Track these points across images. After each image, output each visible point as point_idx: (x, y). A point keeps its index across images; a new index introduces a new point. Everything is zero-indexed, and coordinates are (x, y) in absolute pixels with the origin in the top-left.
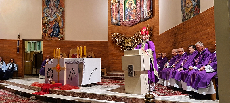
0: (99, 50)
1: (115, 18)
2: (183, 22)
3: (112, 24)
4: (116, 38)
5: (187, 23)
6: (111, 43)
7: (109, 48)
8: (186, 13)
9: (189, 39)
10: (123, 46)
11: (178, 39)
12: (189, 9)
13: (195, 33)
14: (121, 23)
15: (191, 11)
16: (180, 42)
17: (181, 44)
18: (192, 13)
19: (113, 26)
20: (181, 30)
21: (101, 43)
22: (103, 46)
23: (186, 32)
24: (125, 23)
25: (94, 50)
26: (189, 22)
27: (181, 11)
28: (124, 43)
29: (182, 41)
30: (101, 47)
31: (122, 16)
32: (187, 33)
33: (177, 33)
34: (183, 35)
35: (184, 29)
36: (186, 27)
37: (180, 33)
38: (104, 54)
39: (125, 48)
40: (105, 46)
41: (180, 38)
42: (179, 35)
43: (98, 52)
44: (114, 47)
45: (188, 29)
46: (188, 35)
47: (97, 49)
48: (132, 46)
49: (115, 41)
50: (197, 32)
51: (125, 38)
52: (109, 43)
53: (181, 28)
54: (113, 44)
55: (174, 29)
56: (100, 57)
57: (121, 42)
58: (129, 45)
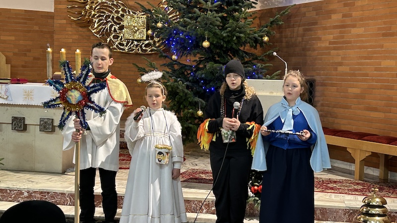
0: (22, 42)
4: (91, 8)
6: (64, 21)
7: (56, 36)
9: (360, 48)
10: (116, 37)
11: (320, 39)
13: (384, 35)
16: (328, 48)
17: (329, 54)
20: (335, 17)
21: (30, 16)
22: (36, 28)
23: (354, 26)
25: (4, 42)
28: (122, 28)
29: (335, 49)
30: (29, 31)
32: (354, 31)
33: (315, 23)
34: (340, 32)
35: (344, 16)
36: (354, 14)
37: (328, 23)
38: (38, 59)
39: (123, 45)
40: (42, 31)
41: (325, 38)
42: (325, 28)
43: (16, 51)
44: (76, 37)
45: (361, 20)
46: (358, 36)
47: (13, 38)
48: (147, 39)
49: (85, 15)
50: (392, 35)
51: (123, 10)
52: (59, 22)
53: (334, 11)
54: (74, 25)
55: (303, 10)
56: (23, 66)
57: (108, 22)
58: (137, 36)
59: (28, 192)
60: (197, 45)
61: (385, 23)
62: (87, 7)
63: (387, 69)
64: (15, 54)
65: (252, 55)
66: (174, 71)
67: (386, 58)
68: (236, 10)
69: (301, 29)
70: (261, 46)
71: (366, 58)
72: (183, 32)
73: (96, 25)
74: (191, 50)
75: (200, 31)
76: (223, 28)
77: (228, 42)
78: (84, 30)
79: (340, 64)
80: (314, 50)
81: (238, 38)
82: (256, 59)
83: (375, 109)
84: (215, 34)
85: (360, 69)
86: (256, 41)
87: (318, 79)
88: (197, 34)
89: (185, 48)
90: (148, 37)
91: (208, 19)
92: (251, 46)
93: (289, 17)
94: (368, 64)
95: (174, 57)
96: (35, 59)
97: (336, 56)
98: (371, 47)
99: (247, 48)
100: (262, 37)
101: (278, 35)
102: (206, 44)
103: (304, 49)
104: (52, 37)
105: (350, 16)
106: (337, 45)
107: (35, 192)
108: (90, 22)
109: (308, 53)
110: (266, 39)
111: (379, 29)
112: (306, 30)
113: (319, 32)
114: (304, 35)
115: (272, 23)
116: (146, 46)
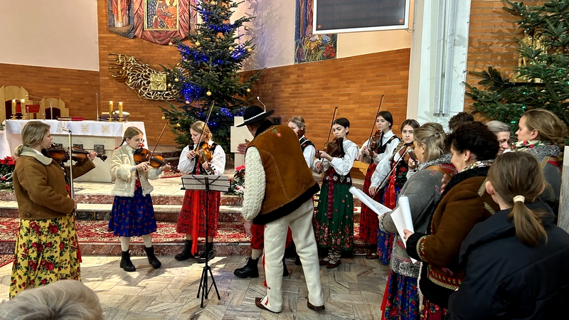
0: (76, 93)
1: (120, 18)
2: (297, 63)
3: (111, 32)
4: (126, 69)
5: (307, 68)
6: (107, 78)
7: (101, 89)
8: (305, 48)
9: (308, 97)
12: (313, 45)
13: (323, 89)
14: (138, 32)
15: (317, 49)
16: (288, 97)
17: (289, 101)
18: (320, 54)
19: (115, 35)
20: (292, 77)
21: (82, 74)
22: (87, 83)
23: (305, 83)
24: (148, 35)
25: (63, 92)
26: (312, 67)
27: (294, 43)
28: (149, 83)
29: (293, 97)
30: (82, 85)
31: (140, 17)
32: (304, 86)
33: (280, 81)
34: (296, 87)
35: (298, 76)
36: (304, 75)
37: (288, 81)
38: (89, 104)
39: (150, 94)
40: (91, 85)
41: (287, 91)
42: (286, 84)
43: (73, 98)
44: (117, 89)
45: (309, 79)
46: (307, 89)
47: (70, 90)
48: (167, 91)
49: (122, 74)
50: (328, 88)
51: (149, 70)
52: (103, 78)
53: (292, 73)
54: (114, 81)
55: (272, 72)
56: (78, 110)
57: (138, 79)
58: (160, 88)
59: (88, 196)
60: (203, 94)
61: (324, 81)
62: (124, 68)
63: (325, 110)
64: (71, 101)
65: (240, 101)
66: (188, 111)
67: (324, 103)
68: (229, 71)
69: (271, 84)
70: (246, 95)
71: (312, 103)
72: (193, 84)
73: (130, 81)
74: (199, 97)
75: (204, 83)
76: (220, 83)
77: (224, 92)
78: (122, 84)
79: (296, 107)
80: (280, 98)
81: (231, 89)
82: (242, 103)
83: (318, 136)
84: (215, 86)
85: (309, 111)
86: (242, 91)
87: (282, 116)
88: (202, 87)
89: (194, 96)
90: (167, 89)
91: (210, 76)
92: (240, 95)
93: (263, 76)
94: (314, 107)
95: (187, 102)
96: (86, 104)
97: (294, 102)
98: (315, 96)
99: (237, 96)
100: (246, 88)
101: (256, 88)
102: (209, 93)
103: (273, 98)
104: (99, 89)
105: (302, 76)
106: (295, 95)
107: (93, 196)
108: (126, 79)
109: (276, 100)
110: (249, 90)
111: (320, 85)
112: (274, 85)
113: (283, 87)
114: (272, 89)
115: (252, 79)
116: (167, 95)
